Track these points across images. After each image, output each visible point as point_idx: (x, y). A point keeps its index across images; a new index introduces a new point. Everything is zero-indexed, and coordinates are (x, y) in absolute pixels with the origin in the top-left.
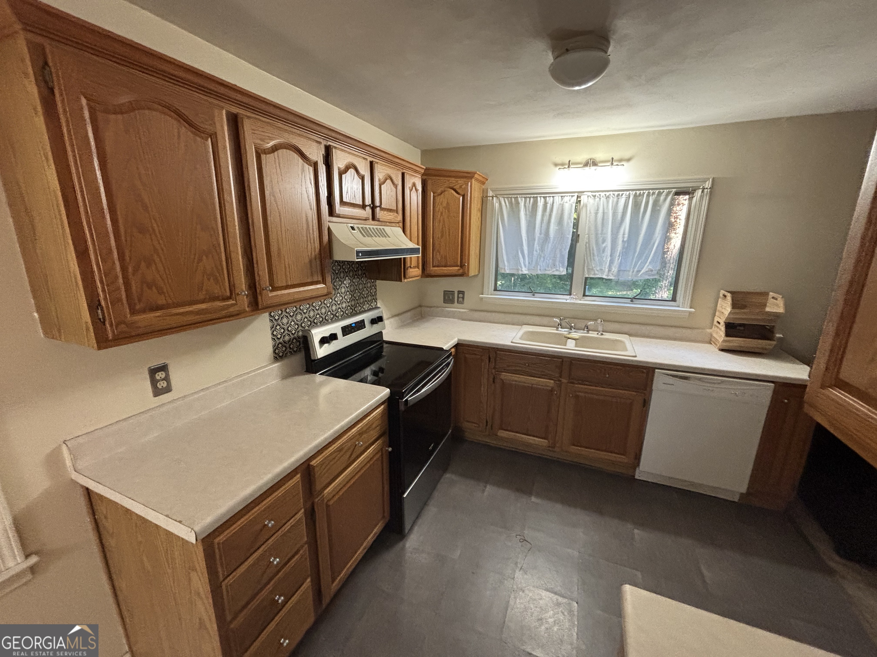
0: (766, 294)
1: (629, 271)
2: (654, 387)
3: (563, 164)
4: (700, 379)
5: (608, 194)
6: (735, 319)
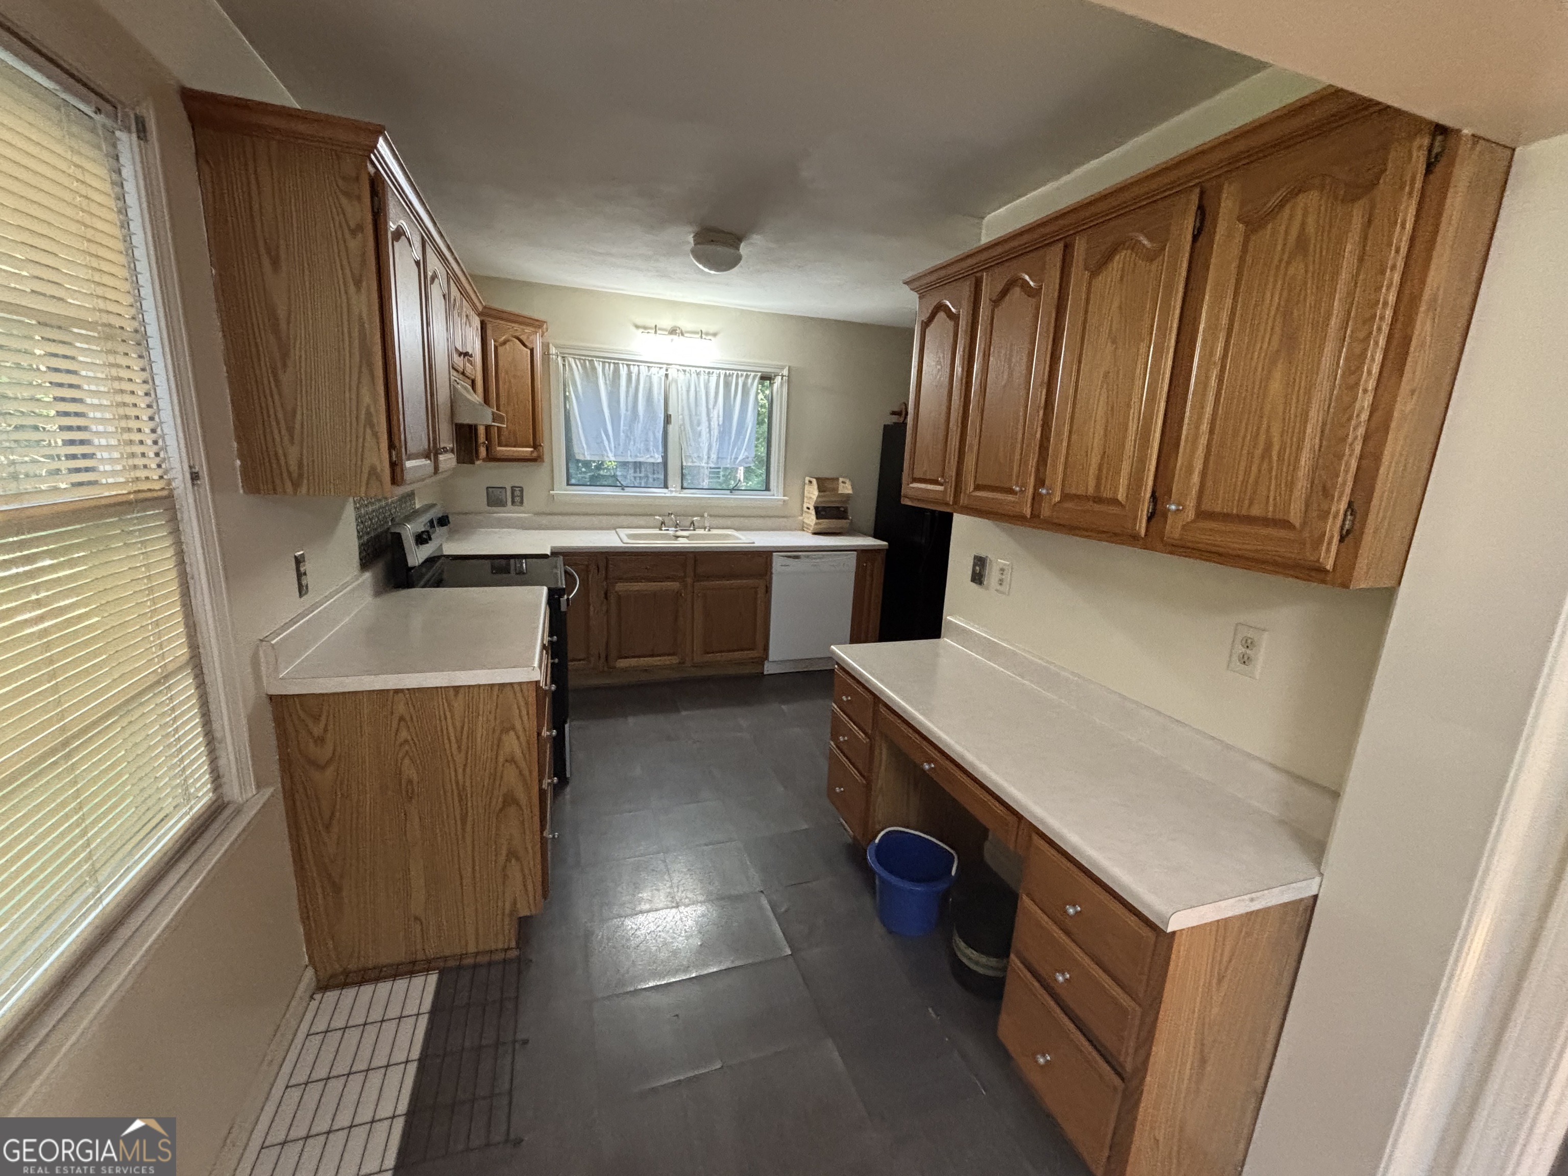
0: (837, 479)
1: (726, 458)
2: (774, 571)
3: (645, 328)
4: (808, 557)
5: (698, 370)
6: (821, 502)
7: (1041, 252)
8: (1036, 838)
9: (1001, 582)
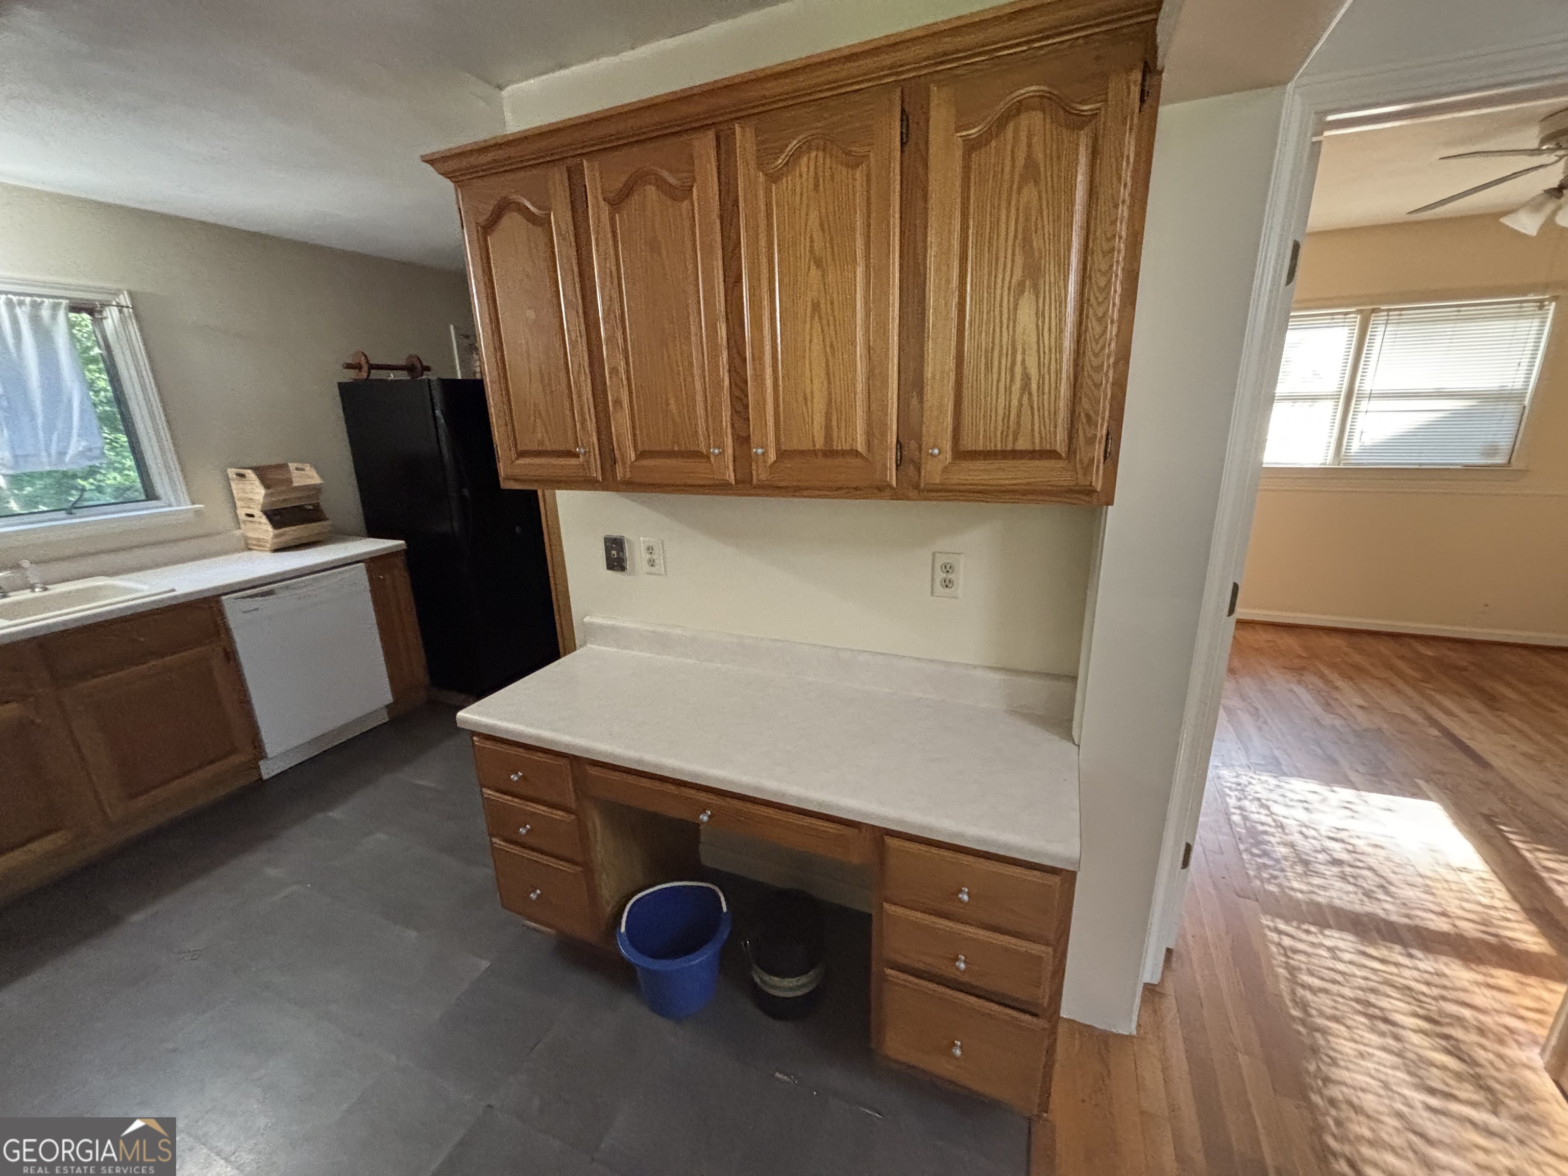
0: (285, 466)
2: (232, 624)
4: (287, 588)
6: (273, 503)
7: (685, 137)
8: (889, 840)
9: (652, 563)
